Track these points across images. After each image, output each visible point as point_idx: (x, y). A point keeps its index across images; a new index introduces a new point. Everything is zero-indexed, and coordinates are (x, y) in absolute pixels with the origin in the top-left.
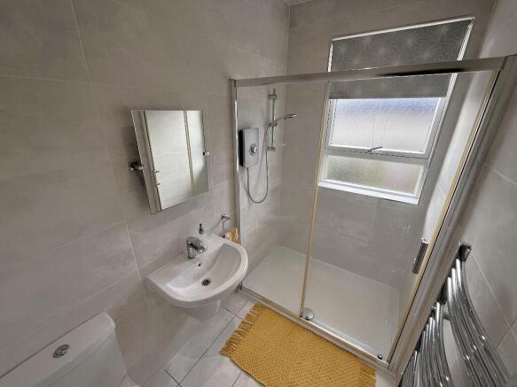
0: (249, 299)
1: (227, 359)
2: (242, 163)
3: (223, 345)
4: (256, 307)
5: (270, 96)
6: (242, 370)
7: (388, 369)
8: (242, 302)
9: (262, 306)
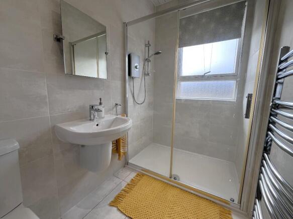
0: (133, 170)
1: (115, 209)
2: (130, 74)
3: (112, 199)
4: (138, 175)
5: (146, 45)
6: (126, 216)
7: (240, 209)
8: (128, 173)
9: (143, 174)
